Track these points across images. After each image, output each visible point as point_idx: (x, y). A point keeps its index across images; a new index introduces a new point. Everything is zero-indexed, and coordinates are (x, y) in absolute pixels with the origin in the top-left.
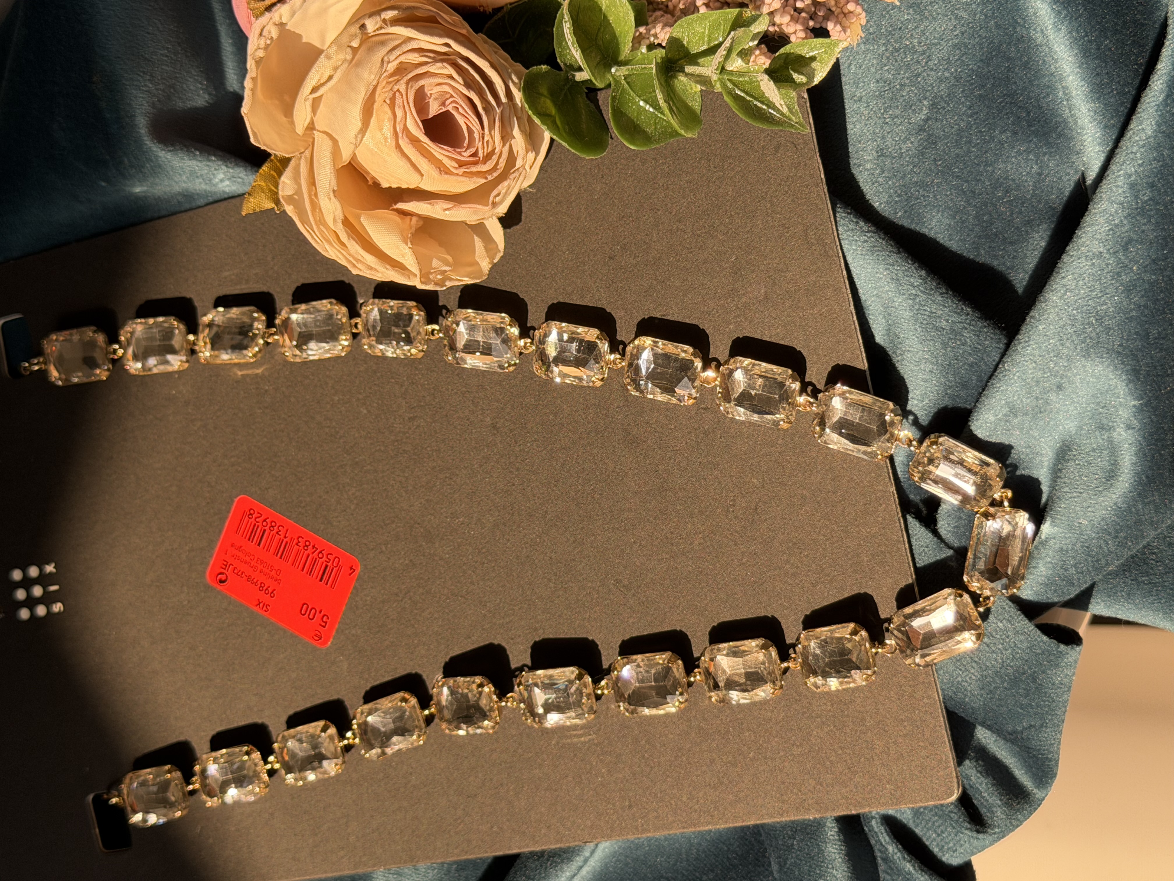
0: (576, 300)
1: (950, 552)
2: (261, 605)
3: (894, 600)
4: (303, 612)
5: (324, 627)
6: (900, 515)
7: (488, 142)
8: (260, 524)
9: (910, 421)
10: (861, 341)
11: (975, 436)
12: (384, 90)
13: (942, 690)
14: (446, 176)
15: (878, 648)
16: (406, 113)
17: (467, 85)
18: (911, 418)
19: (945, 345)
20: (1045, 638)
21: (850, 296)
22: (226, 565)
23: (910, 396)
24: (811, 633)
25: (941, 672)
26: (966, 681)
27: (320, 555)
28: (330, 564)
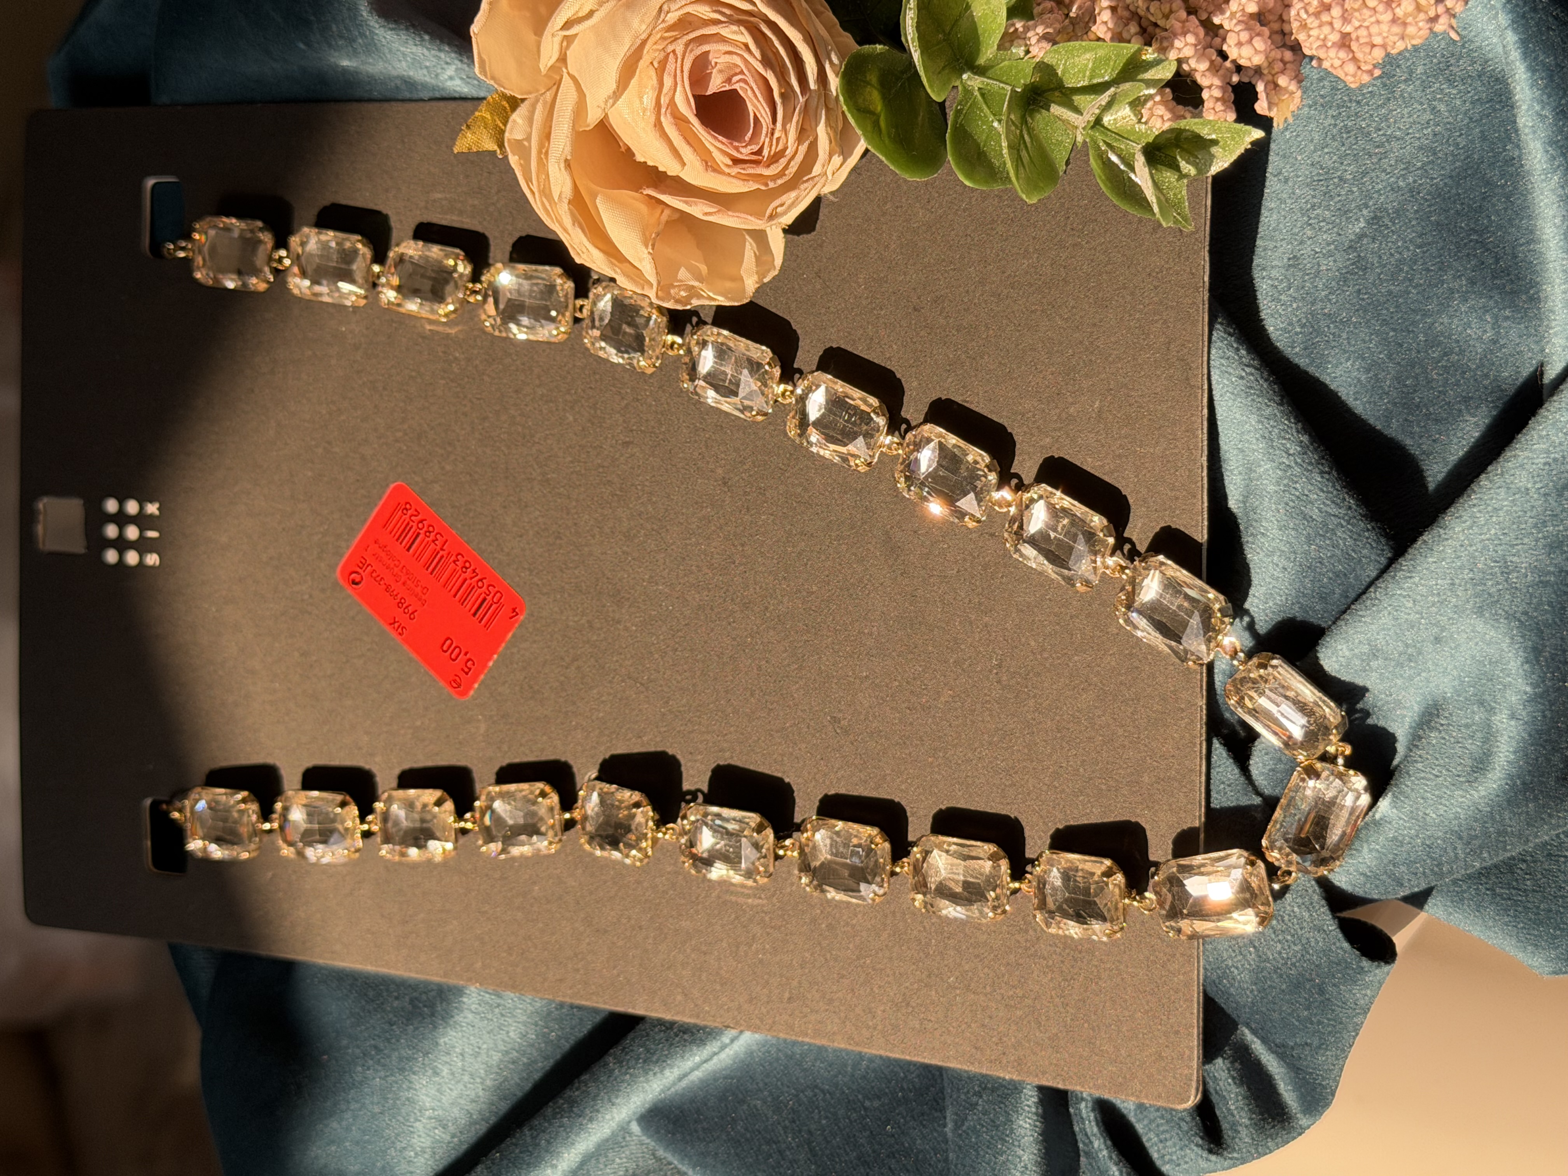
0: (861, 350)
1: (1257, 800)
2: (396, 625)
3: (1170, 842)
4: (445, 648)
5: (467, 673)
6: (1204, 738)
7: (778, 139)
8: (415, 525)
9: (1244, 623)
10: (1206, 504)
11: (1321, 666)
12: (655, 47)
13: (1205, 969)
14: (713, 172)
15: (1134, 899)
16: (676, 84)
17: (766, 62)
18: (1246, 619)
19: (1309, 540)
20: (1346, 945)
21: (1205, 443)
22: (363, 564)
23: (1252, 591)
24: (1054, 856)
25: (1209, 947)
26: (1237, 968)
27: (480, 584)
28: (489, 598)
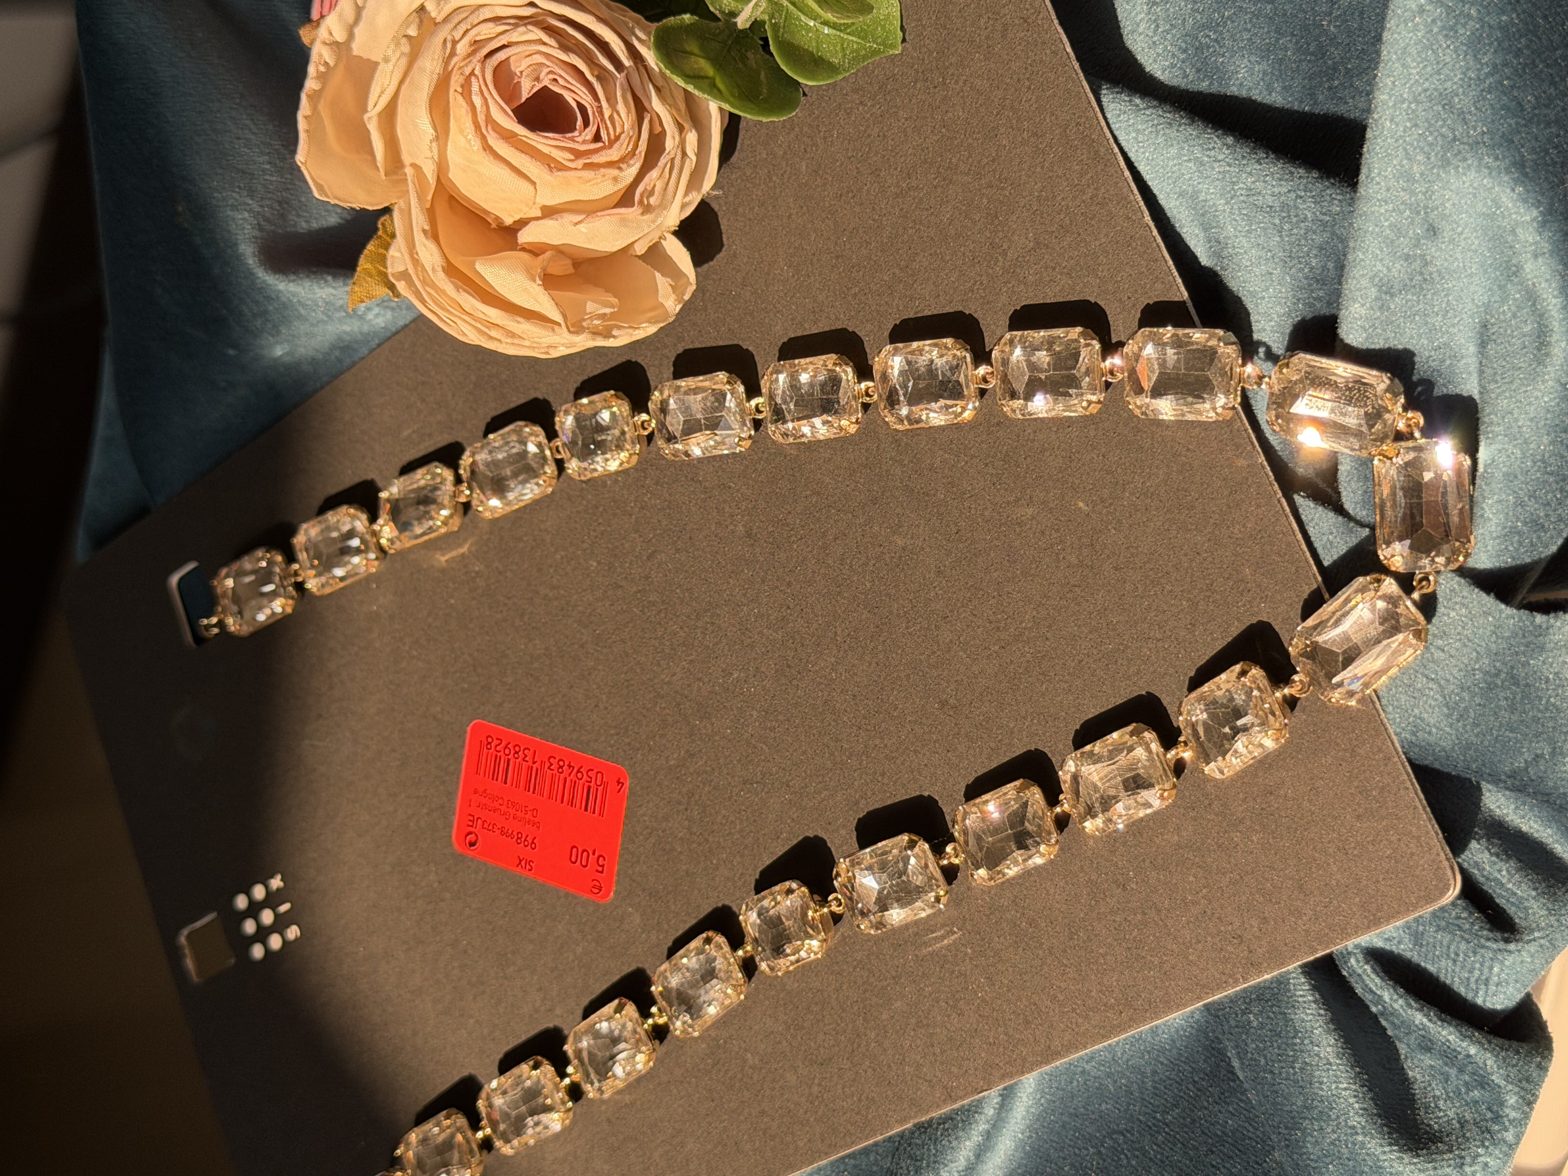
0: (809, 330)
1: (1366, 532)
2: (523, 863)
4: (573, 859)
5: (602, 872)
6: (1280, 494)
7: (611, 118)
8: (501, 753)
9: (1262, 355)
10: (1171, 263)
11: (1348, 344)
14: (560, 173)
15: (1284, 688)
16: (485, 99)
17: (564, 48)
18: (1262, 350)
19: (1277, 230)
20: (1511, 611)
21: (1142, 203)
22: (473, 821)
24: (1192, 696)
26: (1426, 712)
27: (579, 775)
28: (592, 784)
